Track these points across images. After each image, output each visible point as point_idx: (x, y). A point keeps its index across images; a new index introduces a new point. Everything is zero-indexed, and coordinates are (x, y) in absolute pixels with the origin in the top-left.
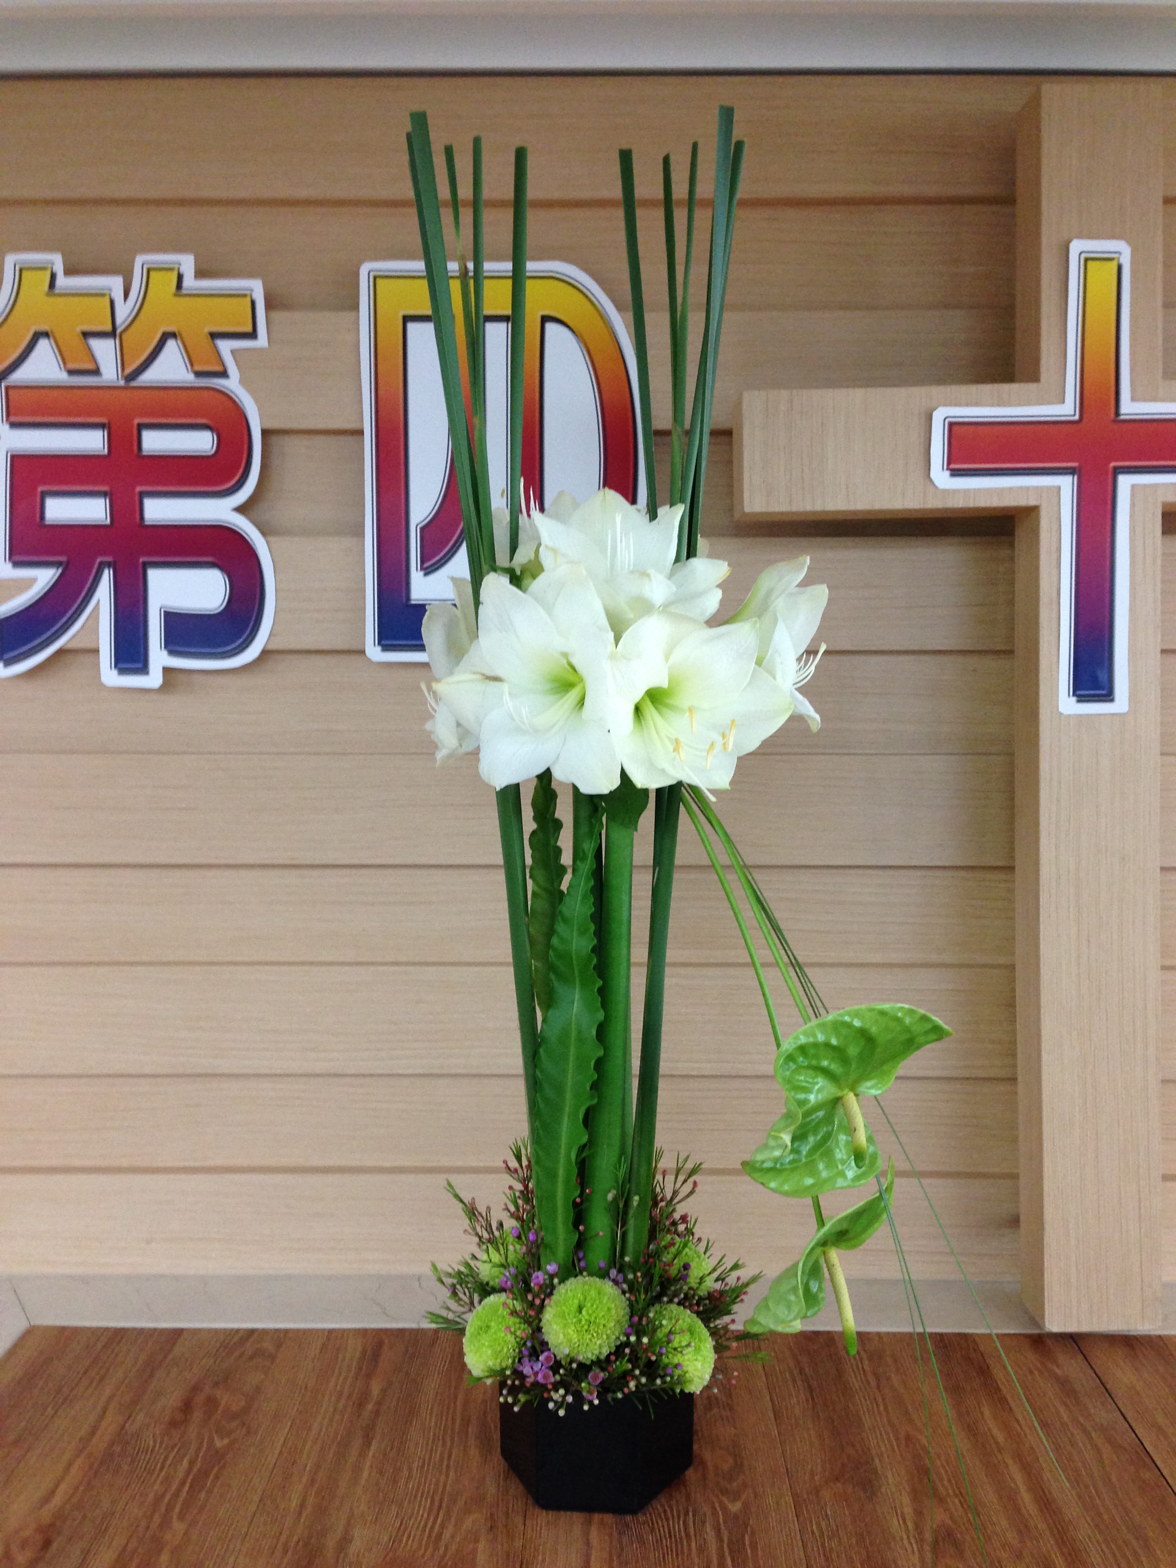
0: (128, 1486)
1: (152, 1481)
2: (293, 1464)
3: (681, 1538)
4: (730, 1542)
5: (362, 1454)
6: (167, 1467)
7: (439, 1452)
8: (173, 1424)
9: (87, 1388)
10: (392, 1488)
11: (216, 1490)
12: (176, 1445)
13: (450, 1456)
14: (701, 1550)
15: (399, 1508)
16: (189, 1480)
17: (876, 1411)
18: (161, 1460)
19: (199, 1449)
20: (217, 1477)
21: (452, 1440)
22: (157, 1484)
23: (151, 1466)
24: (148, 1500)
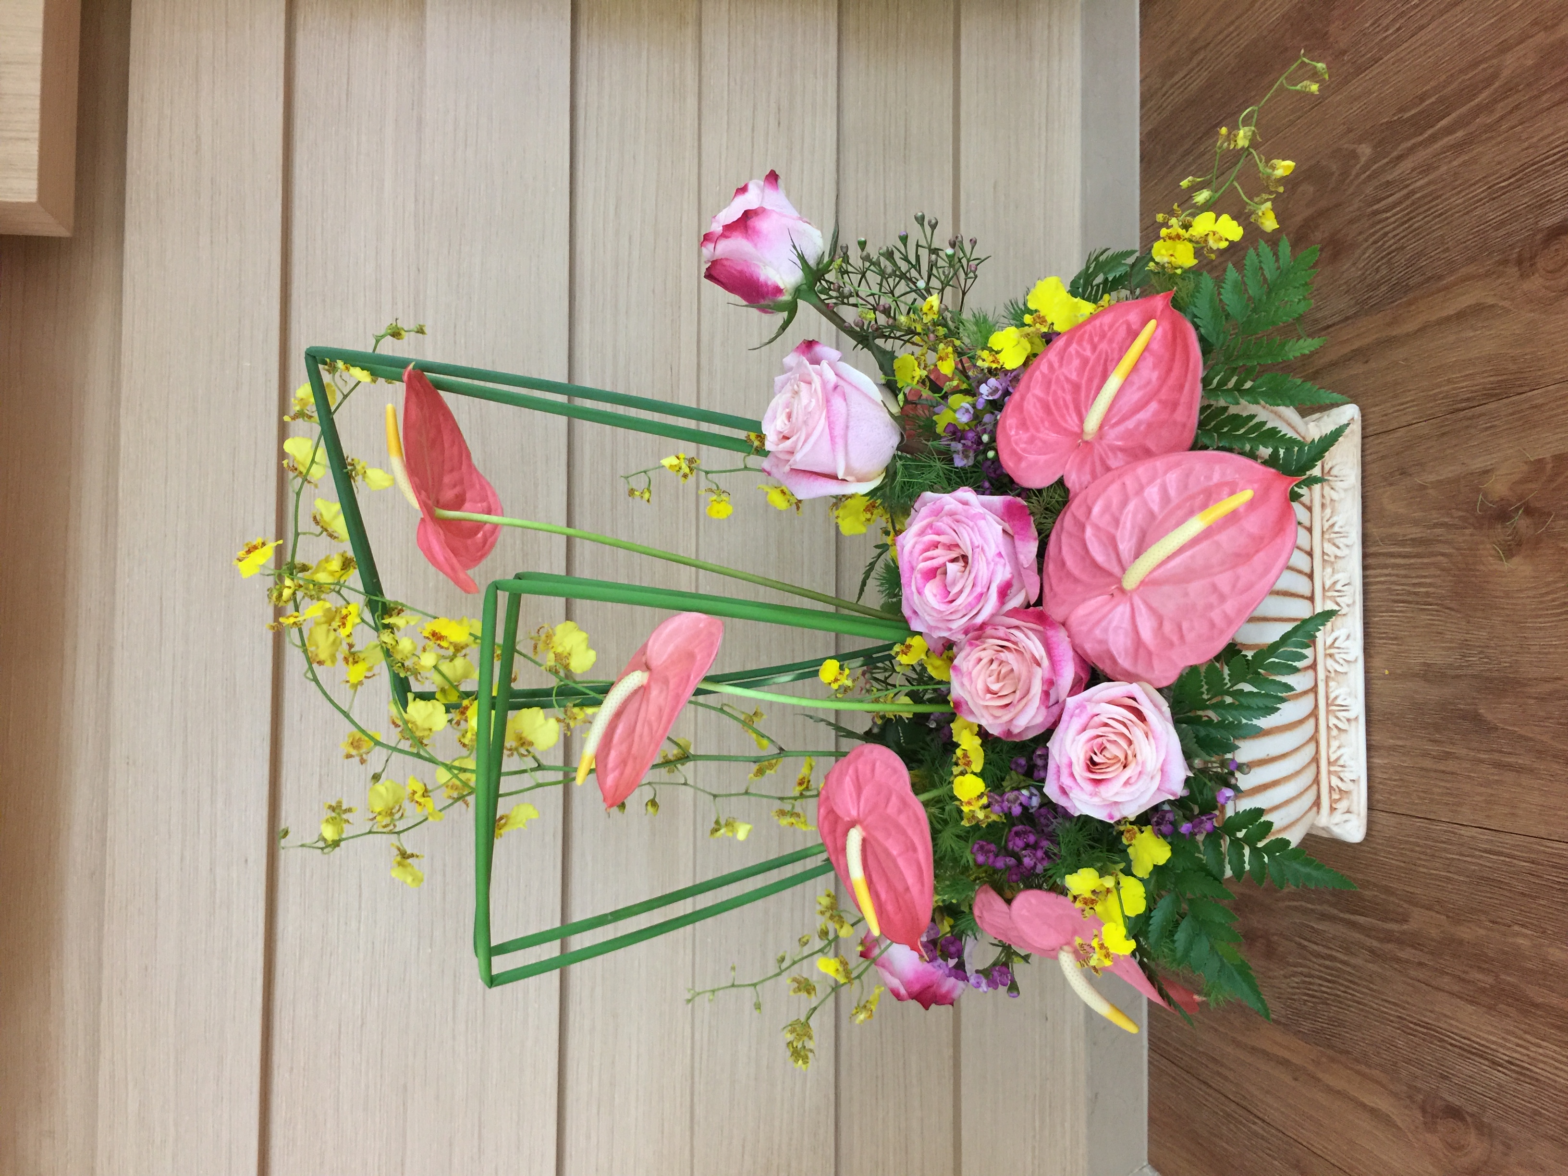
0: (1359, 1003)
1: (1348, 969)
3: (1413, 203)
4: (1415, 135)
6: (1329, 952)
8: (1270, 953)
9: (1226, 1078)
11: (1360, 876)
12: (1300, 944)
14: (1426, 169)
16: (1347, 916)
17: (1235, 34)
18: (1322, 961)
19: (1305, 911)
22: (1353, 961)
23: (1331, 975)
24: (1380, 970)
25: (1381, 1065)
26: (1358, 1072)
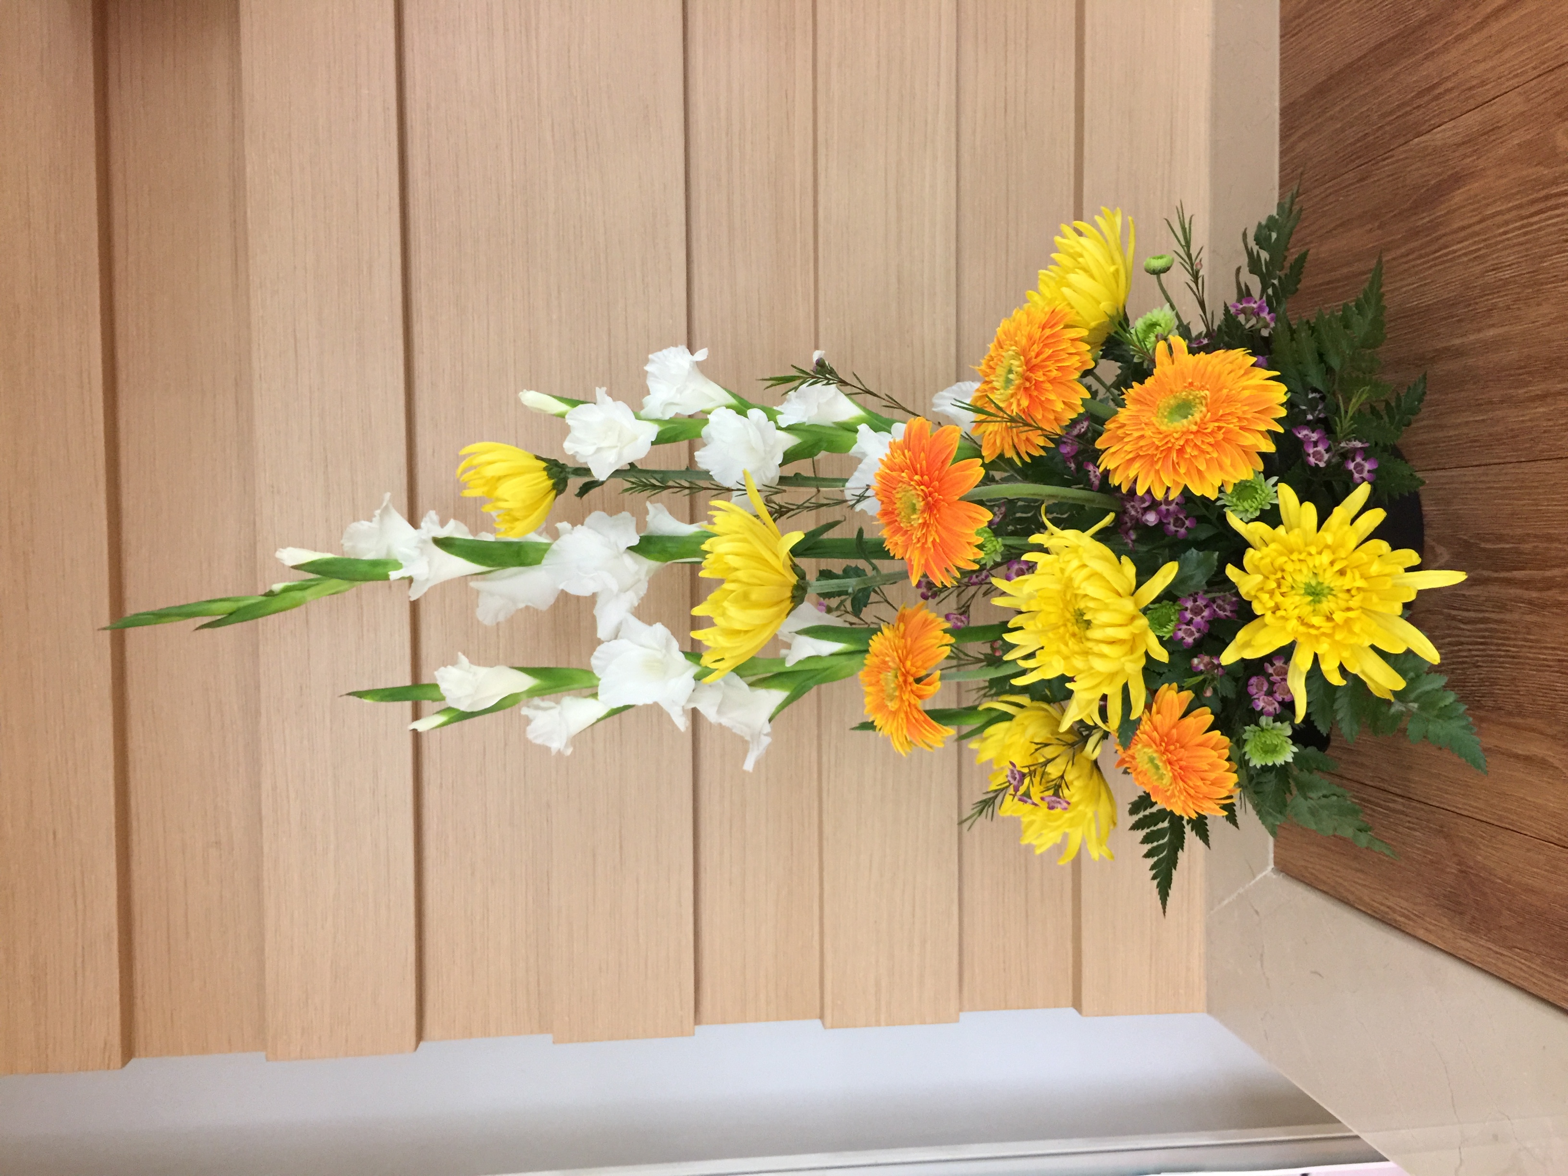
0: (1514, 657)
2: (1475, 441)
5: (1458, 353)
6: (1481, 615)
7: (1455, 248)
9: (1362, 765)
10: (1515, 282)
11: (1519, 531)
12: (1449, 615)
13: (1463, 228)
15: (1546, 257)
20: (1500, 538)
21: (1437, 239)
22: (1508, 617)
23: (1484, 637)
24: (1539, 619)
25: (1538, 713)
26: (1510, 725)
